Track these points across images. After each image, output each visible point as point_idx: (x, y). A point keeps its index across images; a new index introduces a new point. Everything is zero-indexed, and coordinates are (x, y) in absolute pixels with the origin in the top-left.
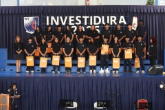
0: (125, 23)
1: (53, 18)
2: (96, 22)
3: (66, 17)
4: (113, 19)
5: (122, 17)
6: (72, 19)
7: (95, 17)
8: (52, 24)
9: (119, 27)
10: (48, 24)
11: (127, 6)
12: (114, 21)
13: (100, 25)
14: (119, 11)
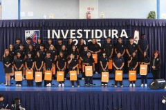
0: (127, 37)
1: (54, 31)
2: (97, 35)
3: (67, 31)
4: (115, 32)
5: (124, 31)
6: (73, 32)
7: (96, 31)
8: (53, 37)
9: (120, 41)
10: (49, 37)
11: (129, 20)
12: (116, 34)
13: (101, 39)
14: (121, 25)
